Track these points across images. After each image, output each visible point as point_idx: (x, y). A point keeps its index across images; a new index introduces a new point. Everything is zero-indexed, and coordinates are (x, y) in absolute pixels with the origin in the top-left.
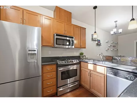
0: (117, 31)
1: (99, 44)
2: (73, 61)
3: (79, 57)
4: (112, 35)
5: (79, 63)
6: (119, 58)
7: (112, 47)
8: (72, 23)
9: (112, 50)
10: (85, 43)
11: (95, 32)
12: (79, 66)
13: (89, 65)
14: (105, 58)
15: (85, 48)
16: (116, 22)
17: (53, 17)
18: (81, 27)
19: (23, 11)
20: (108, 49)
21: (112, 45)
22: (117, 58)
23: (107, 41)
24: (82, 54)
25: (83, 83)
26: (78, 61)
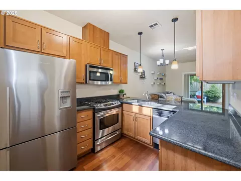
0: (164, 62)
1: (143, 77)
2: (114, 103)
3: (118, 95)
4: (159, 65)
5: (121, 106)
6: (167, 95)
7: (159, 80)
8: (110, 48)
9: (159, 84)
10: (126, 77)
11: (140, 65)
12: (120, 109)
13: (134, 106)
14: (151, 97)
15: (127, 83)
16: (163, 50)
17: (81, 38)
18: (121, 54)
19: (41, 29)
20: (154, 83)
21: (159, 78)
22: (164, 95)
23: (153, 72)
24: (121, 91)
25: (125, 132)
26: (119, 103)
